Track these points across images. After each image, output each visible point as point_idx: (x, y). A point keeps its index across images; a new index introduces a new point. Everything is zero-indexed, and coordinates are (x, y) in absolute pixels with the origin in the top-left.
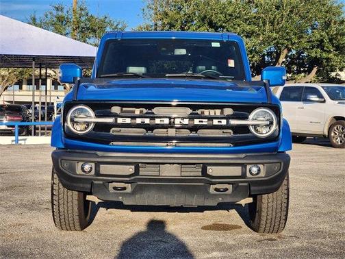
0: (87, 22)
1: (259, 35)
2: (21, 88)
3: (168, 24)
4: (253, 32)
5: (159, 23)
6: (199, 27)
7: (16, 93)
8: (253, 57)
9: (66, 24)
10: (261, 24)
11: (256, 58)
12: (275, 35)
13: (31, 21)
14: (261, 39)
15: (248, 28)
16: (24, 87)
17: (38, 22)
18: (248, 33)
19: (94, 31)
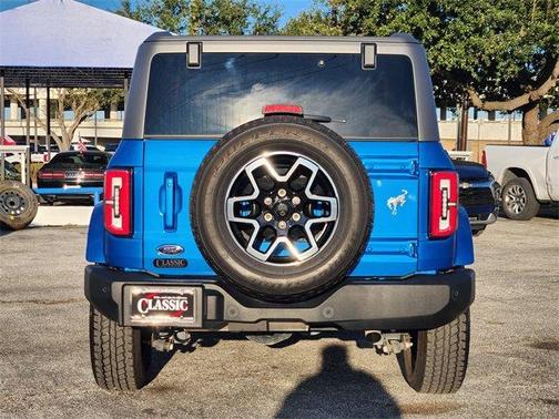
0: (215, 8)
1: (518, 28)
2: (107, 116)
3: (357, 9)
4: (508, 22)
5: (342, 9)
6: (412, 14)
7: (99, 124)
8: (508, 65)
9: (180, 11)
10: (523, 8)
11: (514, 68)
12: (547, 26)
13: (122, 9)
14: (522, 33)
15: (500, 15)
16: (113, 114)
17: (133, 9)
18: (499, 23)
19: (227, 23)
